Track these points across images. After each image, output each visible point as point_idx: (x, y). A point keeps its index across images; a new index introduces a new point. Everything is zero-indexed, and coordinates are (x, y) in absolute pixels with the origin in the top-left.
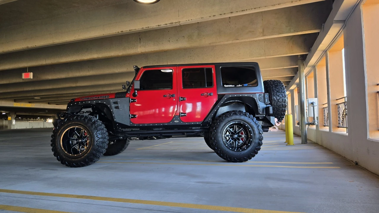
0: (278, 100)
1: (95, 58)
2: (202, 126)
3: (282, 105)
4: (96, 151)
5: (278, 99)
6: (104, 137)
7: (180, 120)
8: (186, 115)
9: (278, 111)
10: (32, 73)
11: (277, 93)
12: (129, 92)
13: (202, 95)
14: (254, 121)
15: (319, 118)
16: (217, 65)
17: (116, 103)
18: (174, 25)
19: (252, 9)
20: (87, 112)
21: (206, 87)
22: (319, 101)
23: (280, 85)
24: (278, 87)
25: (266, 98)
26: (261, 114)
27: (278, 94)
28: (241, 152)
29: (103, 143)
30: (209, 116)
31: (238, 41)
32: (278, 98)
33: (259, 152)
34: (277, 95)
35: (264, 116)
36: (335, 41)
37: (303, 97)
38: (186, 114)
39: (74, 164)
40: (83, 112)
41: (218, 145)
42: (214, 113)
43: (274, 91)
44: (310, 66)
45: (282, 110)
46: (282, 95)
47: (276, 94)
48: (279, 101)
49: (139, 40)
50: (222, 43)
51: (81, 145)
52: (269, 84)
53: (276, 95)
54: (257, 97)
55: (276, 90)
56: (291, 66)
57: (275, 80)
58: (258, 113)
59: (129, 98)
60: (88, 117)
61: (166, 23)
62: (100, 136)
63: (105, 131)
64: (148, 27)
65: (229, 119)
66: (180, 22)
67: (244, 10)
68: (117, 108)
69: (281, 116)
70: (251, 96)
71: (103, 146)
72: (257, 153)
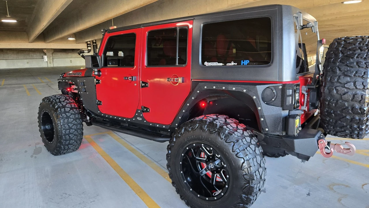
3: (353, 108)
7: (144, 119)
8: (149, 112)
11: (342, 77)
21: (177, 64)
27: (343, 80)
38: (149, 109)
46: (355, 83)
47: (338, 80)
54: (258, 95)
55: (340, 70)
59: (95, 77)
69: (353, 131)
70: (245, 91)
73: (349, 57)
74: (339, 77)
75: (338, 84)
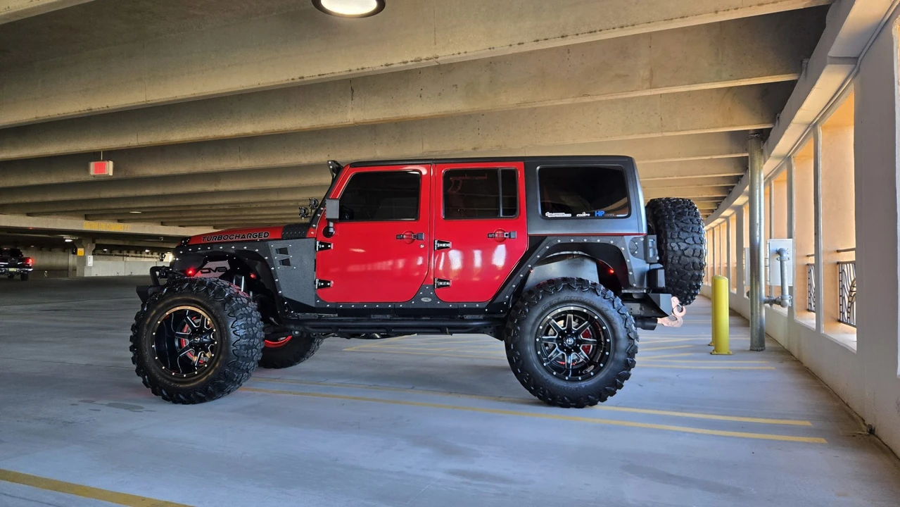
0: (683, 251)
1: (248, 134)
2: (488, 313)
3: (694, 263)
4: (232, 368)
5: (681, 248)
6: (251, 333)
7: (436, 298)
8: (448, 286)
9: (682, 278)
10: (111, 163)
11: (681, 233)
12: (314, 226)
13: (490, 236)
14: (616, 306)
15: (795, 289)
16: (529, 162)
17: (283, 251)
18: (424, 64)
19: (614, 28)
20: (218, 269)
21: (501, 216)
22: (797, 247)
23: (690, 214)
24: (685, 218)
25: (651, 248)
26: (636, 288)
27: (683, 235)
28: (579, 383)
29: (248, 348)
30: (506, 288)
31: (586, 100)
32: (683, 246)
33: (626, 383)
34: (681, 239)
35: (645, 291)
36: (836, 105)
37: (758, 234)
38: (448, 281)
39: (181, 396)
40: (210, 269)
41: (523, 362)
42: (518, 281)
43: (672, 228)
44: (777, 157)
45: (693, 276)
46: (693, 238)
47: (678, 236)
48: (684, 255)
49: (350, 93)
50: (549, 104)
51: (200, 351)
52: (661, 210)
53: (679, 238)
54: (625, 246)
55: (678, 226)
56: (731, 153)
57: (678, 199)
58: (629, 286)
59: (316, 238)
60: (215, 285)
61: (405, 60)
62: (241, 332)
63: (254, 320)
64: (363, 69)
65: (553, 299)
66: (437, 58)
67: (595, 31)
68: (286, 262)
69: (690, 291)
70: (612, 242)
71: (250, 356)
72: (620, 387)
73: (682, 214)
74: (679, 233)
75: (679, 240)
